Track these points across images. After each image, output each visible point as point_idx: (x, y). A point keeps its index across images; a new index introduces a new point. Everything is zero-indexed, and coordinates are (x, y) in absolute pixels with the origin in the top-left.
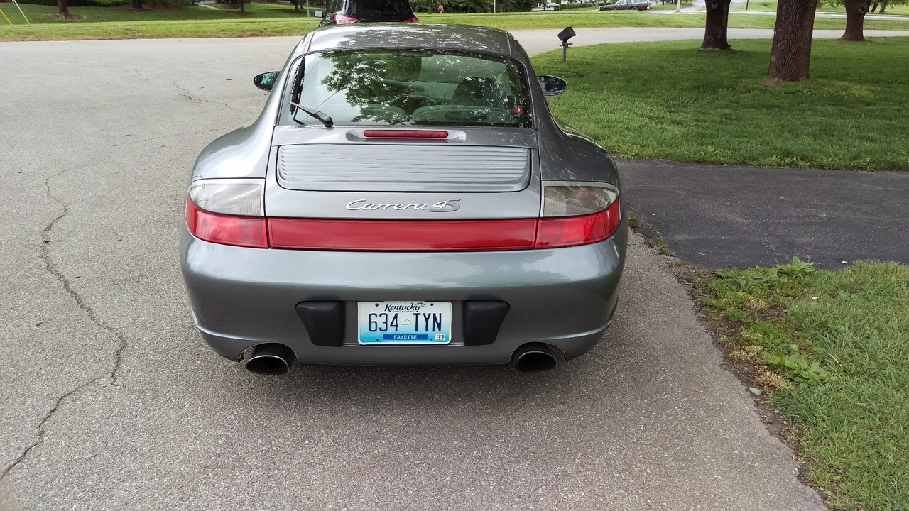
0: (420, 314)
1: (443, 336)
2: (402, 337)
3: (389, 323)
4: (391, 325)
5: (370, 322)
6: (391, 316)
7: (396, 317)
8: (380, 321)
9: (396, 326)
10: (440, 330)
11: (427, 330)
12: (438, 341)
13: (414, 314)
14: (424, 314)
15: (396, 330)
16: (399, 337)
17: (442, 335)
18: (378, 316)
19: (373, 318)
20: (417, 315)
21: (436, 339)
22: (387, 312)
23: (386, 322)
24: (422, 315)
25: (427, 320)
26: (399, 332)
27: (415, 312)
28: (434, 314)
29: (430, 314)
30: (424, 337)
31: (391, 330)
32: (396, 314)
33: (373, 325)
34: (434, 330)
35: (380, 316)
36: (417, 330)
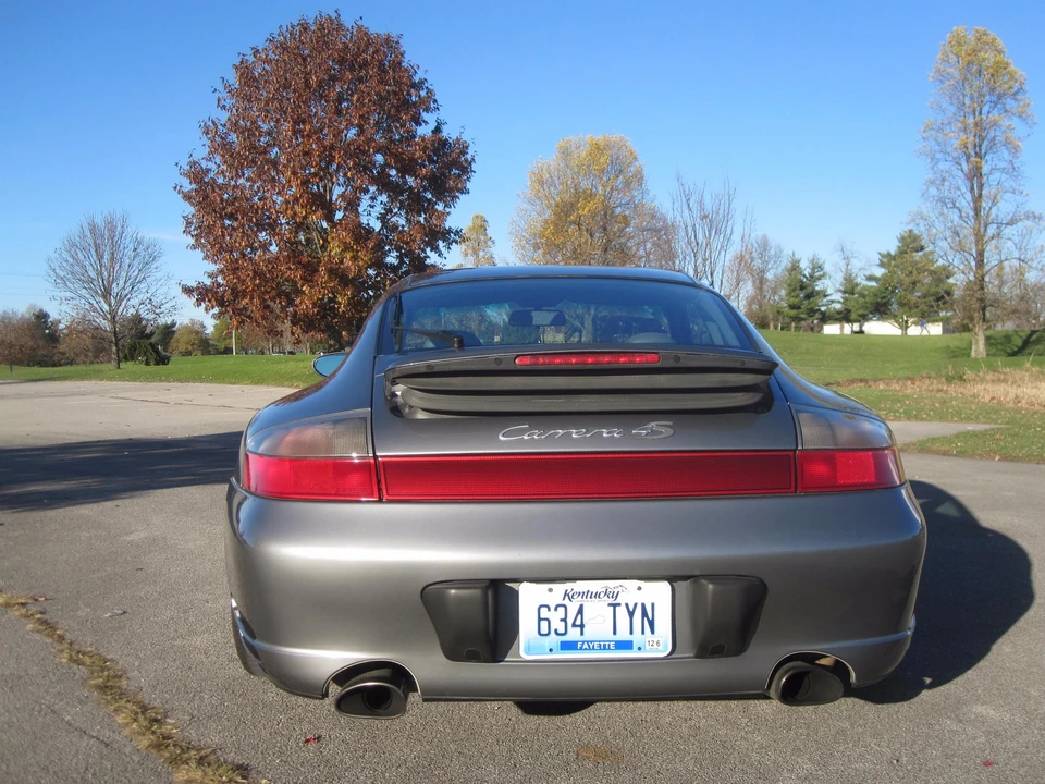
0: (619, 605)
1: (657, 643)
2: (590, 645)
3: (570, 621)
4: (574, 625)
5: (540, 619)
6: (573, 608)
7: (580, 611)
8: (555, 617)
9: (582, 626)
10: (653, 632)
11: (631, 633)
12: (651, 651)
13: (610, 605)
14: (627, 605)
15: (582, 633)
16: (586, 646)
17: (656, 640)
18: (552, 608)
19: (544, 613)
20: (615, 606)
21: (647, 648)
22: (567, 602)
23: (564, 620)
24: (623, 607)
25: (631, 614)
26: (586, 637)
27: (611, 601)
28: (643, 605)
29: (636, 605)
30: (627, 645)
31: (574, 634)
32: (582, 606)
33: (544, 624)
34: (643, 633)
35: (556, 609)
36: (615, 633)
